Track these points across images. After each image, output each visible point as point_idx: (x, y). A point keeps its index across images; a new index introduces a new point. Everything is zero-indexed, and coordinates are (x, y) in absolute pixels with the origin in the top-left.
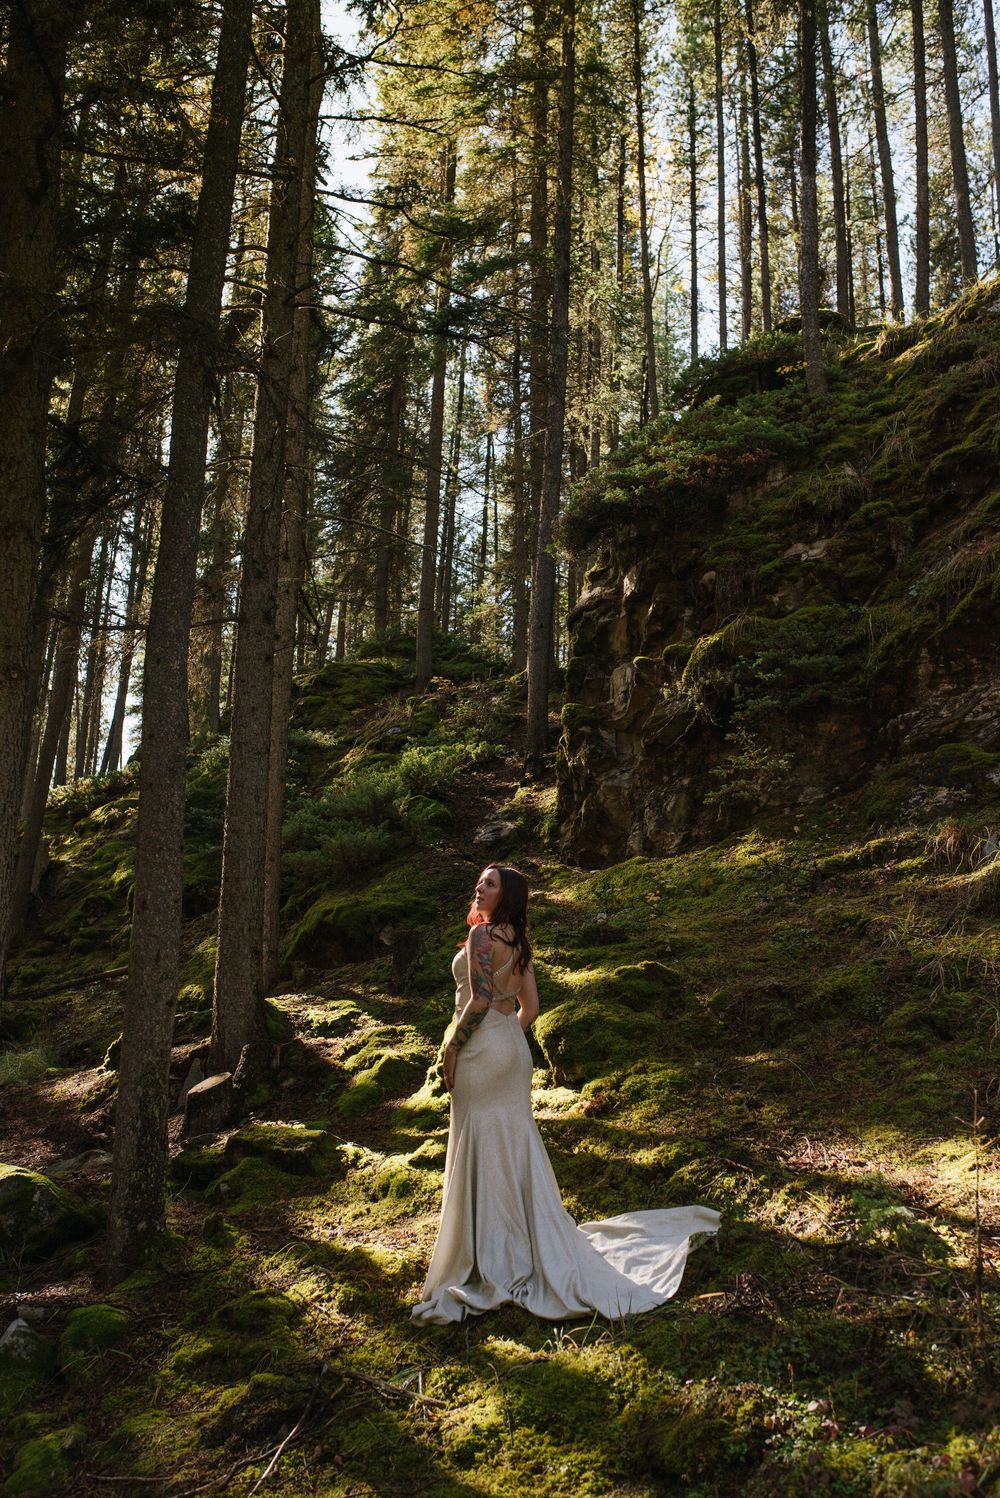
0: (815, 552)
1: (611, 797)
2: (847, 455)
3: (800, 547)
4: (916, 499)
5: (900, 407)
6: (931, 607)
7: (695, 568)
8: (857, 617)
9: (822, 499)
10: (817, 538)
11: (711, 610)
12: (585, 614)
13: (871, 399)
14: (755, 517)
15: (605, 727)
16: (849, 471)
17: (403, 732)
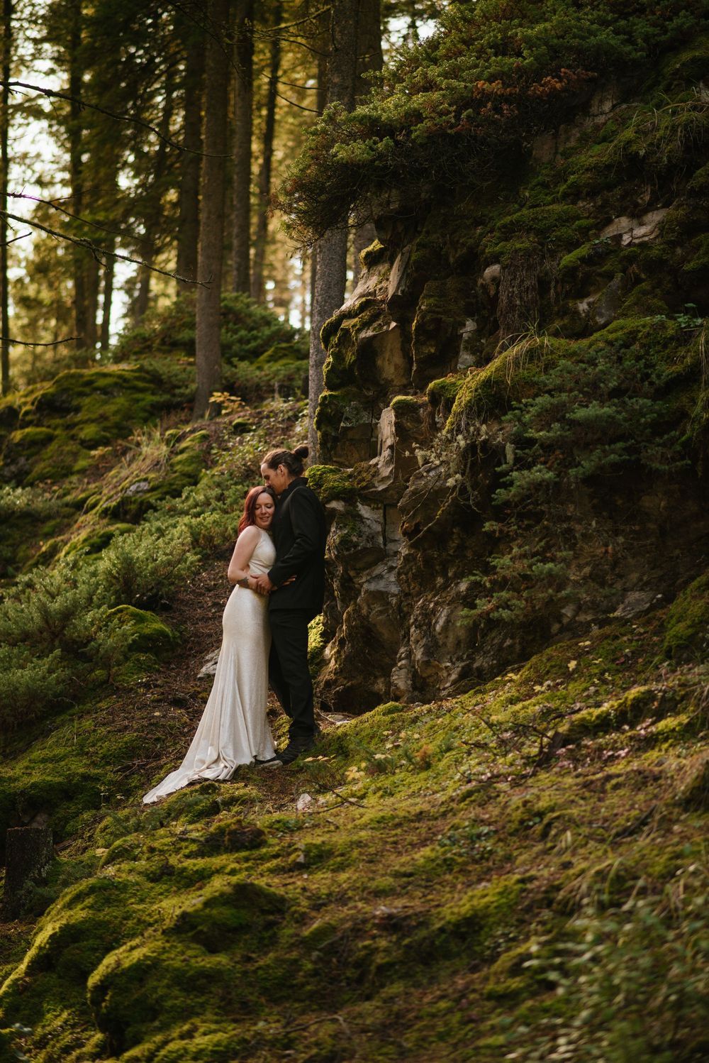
0: (643, 230)
1: (378, 608)
3: (624, 222)
8: (685, 337)
9: (655, 147)
10: (650, 207)
11: (496, 327)
14: (561, 177)
15: (365, 501)
17: (153, 489)
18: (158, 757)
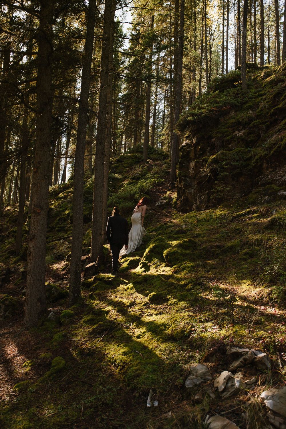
0: (241, 134)
1: (189, 195)
2: (250, 108)
3: (237, 132)
4: (267, 120)
5: (265, 94)
6: (267, 150)
7: (210, 137)
8: (249, 151)
9: (243, 120)
10: (242, 130)
11: (214, 148)
12: (184, 148)
13: (258, 92)
14: (226, 124)
15: (188, 177)
16: (251, 112)
17: (139, 175)
18: (152, 218)
